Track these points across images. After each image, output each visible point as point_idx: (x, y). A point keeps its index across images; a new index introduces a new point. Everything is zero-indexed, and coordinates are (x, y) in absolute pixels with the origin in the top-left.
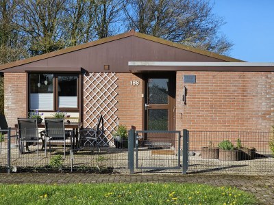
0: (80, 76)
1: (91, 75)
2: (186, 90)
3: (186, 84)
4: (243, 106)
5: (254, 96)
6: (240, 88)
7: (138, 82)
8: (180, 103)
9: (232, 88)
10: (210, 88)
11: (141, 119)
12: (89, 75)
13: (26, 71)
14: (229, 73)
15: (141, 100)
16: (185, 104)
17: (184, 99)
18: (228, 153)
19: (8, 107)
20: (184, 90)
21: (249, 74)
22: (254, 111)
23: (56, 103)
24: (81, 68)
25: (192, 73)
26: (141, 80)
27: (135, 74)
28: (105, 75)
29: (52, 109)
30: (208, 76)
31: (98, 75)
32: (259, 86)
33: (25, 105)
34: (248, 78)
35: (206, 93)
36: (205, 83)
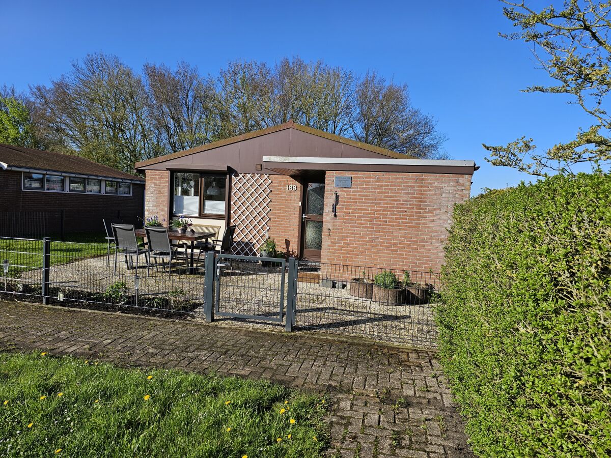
0: (228, 176)
1: (241, 176)
2: (337, 197)
3: (338, 190)
4: (419, 224)
5: (435, 209)
6: (415, 197)
7: (295, 186)
8: (328, 215)
9: (404, 197)
10: (371, 195)
11: (297, 232)
12: (238, 176)
13: (168, 169)
14: (400, 175)
15: (298, 210)
16: (335, 216)
17: (334, 210)
18: (383, 292)
19: (149, 210)
20: (334, 197)
21: (430, 177)
22: (435, 232)
23: (202, 207)
24: (229, 167)
25: (348, 174)
26: (299, 185)
27: (292, 176)
28: (257, 176)
29: (197, 215)
30: (370, 178)
31: (249, 176)
32: (444, 195)
33: (166, 209)
34: (428, 183)
35: (364, 203)
36: (365, 188)
